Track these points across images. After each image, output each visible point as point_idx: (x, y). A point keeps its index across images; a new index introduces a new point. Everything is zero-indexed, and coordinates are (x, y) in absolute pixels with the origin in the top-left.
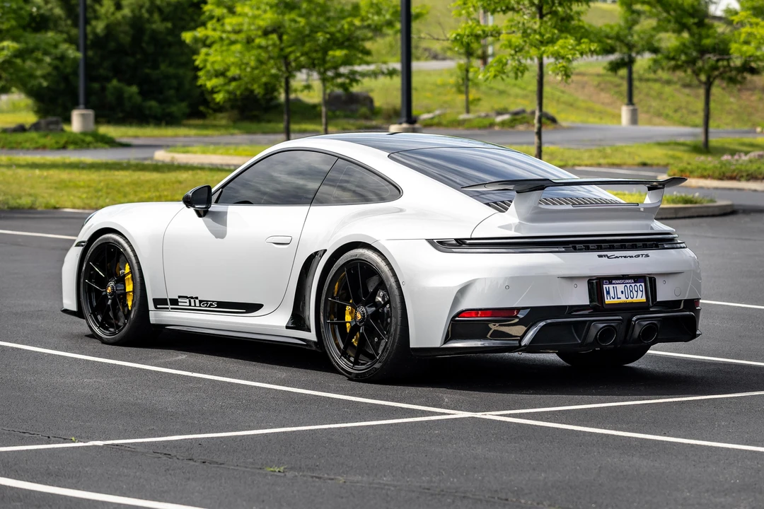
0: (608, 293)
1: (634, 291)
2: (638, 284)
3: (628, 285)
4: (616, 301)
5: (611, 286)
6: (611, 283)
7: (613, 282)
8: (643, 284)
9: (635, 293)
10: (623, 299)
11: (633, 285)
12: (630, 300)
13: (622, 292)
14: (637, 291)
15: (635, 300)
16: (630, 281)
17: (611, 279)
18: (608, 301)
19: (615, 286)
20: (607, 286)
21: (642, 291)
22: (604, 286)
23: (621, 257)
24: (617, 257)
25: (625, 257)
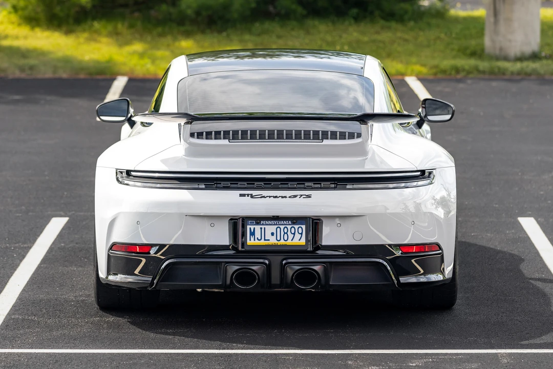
0: (253, 234)
1: (289, 233)
2: (296, 227)
3: (282, 227)
4: (263, 242)
5: (258, 228)
6: (258, 224)
7: (262, 222)
8: (304, 227)
9: (291, 236)
10: (273, 241)
11: (289, 227)
12: (282, 242)
13: (272, 234)
14: (294, 234)
15: (289, 242)
16: (285, 222)
17: (258, 220)
18: (251, 242)
19: (263, 227)
20: (252, 227)
21: (302, 234)
22: (248, 227)
23: (270, 197)
24: (264, 197)
25: (276, 197)
